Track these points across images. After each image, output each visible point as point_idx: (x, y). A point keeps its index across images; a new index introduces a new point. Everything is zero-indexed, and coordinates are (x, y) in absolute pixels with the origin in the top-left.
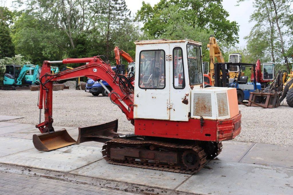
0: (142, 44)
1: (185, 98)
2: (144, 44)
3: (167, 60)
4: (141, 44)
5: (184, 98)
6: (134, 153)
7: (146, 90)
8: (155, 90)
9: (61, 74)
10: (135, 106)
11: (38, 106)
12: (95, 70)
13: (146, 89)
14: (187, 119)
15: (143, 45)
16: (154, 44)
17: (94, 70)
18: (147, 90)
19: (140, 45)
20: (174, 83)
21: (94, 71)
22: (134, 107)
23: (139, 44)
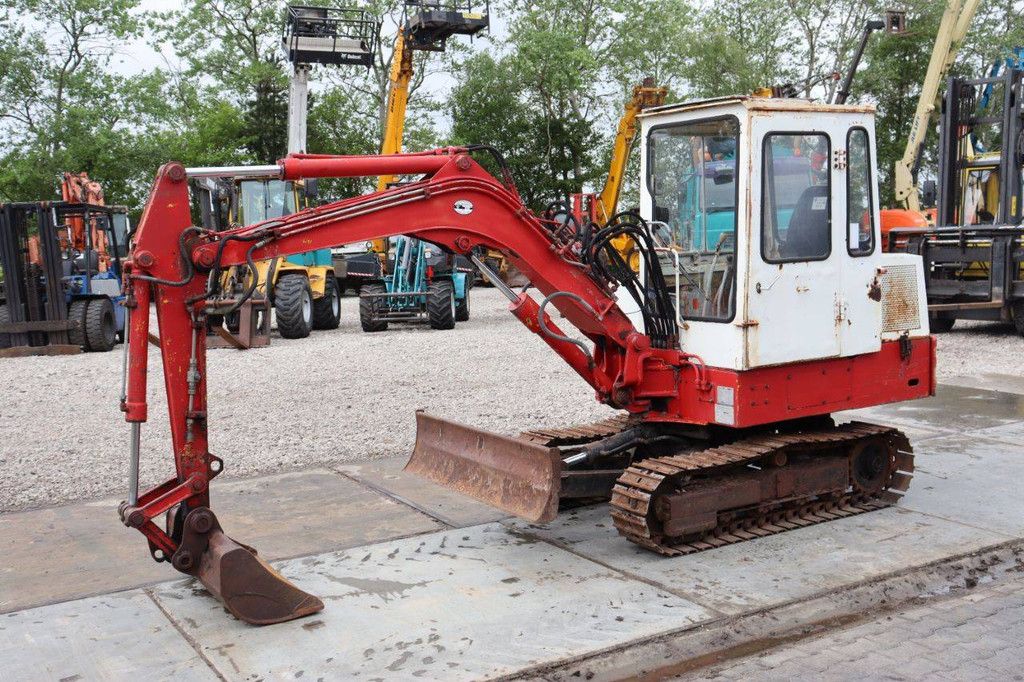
0: (768, 111)
1: (876, 283)
2: (771, 110)
3: (836, 166)
4: (764, 110)
5: (872, 282)
6: (746, 492)
7: (781, 267)
8: (805, 263)
9: (288, 230)
10: (752, 325)
11: (124, 408)
12: (465, 207)
13: (780, 263)
14: (876, 347)
15: (770, 113)
16: (798, 111)
17: (461, 207)
18: (784, 265)
19: (762, 113)
20: (848, 240)
21: (457, 210)
22: (750, 328)
23: (758, 110)
